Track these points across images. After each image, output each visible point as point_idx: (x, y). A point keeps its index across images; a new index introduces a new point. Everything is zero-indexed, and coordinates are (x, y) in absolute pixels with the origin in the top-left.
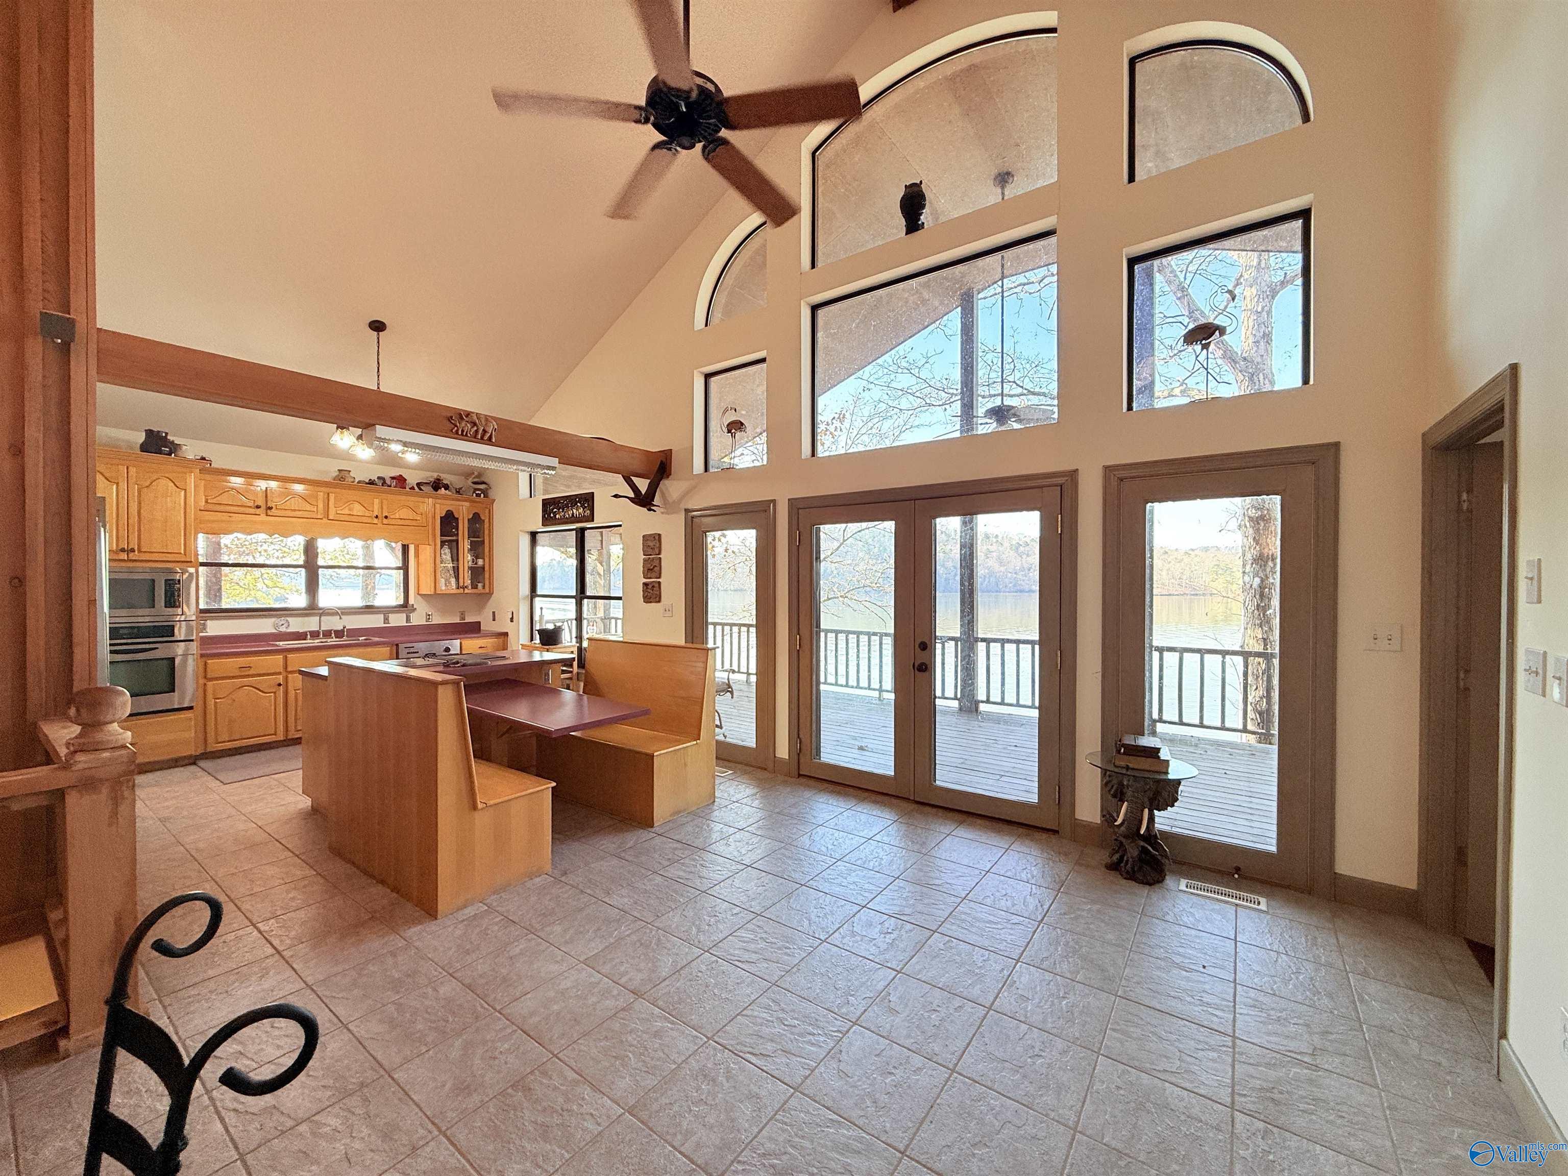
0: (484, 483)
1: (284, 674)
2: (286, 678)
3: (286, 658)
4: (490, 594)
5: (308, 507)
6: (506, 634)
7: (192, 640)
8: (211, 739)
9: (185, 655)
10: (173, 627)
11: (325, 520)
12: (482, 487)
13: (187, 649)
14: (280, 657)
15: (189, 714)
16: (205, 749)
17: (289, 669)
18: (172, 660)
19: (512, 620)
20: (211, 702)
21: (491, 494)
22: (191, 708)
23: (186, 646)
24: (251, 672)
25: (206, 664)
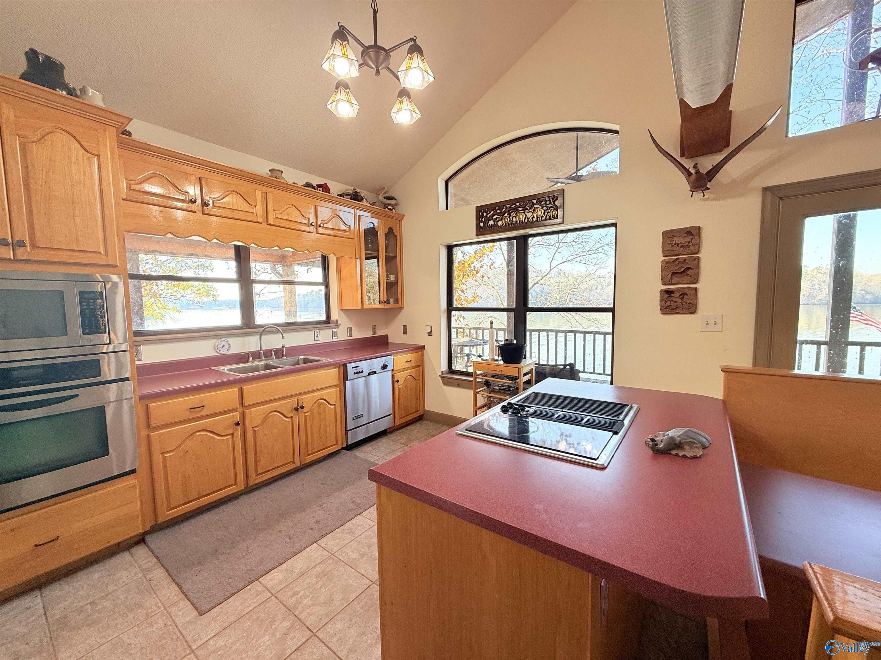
0: (393, 198)
1: (241, 410)
2: (243, 416)
3: (241, 391)
4: (402, 308)
5: (247, 208)
6: (423, 347)
7: (127, 379)
8: (161, 505)
9: (119, 401)
10: (98, 361)
11: (264, 225)
12: (393, 202)
13: (120, 392)
14: (234, 391)
15: (130, 480)
16: (156, 521)
17: (246, 404)
18: (101, 411)
19: (430, 334)
20: (158, 458)
21: (400, 210)
22: (133, 471)
23: (119, 388)
24: (204, 413)
25: (147, 408)
